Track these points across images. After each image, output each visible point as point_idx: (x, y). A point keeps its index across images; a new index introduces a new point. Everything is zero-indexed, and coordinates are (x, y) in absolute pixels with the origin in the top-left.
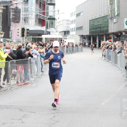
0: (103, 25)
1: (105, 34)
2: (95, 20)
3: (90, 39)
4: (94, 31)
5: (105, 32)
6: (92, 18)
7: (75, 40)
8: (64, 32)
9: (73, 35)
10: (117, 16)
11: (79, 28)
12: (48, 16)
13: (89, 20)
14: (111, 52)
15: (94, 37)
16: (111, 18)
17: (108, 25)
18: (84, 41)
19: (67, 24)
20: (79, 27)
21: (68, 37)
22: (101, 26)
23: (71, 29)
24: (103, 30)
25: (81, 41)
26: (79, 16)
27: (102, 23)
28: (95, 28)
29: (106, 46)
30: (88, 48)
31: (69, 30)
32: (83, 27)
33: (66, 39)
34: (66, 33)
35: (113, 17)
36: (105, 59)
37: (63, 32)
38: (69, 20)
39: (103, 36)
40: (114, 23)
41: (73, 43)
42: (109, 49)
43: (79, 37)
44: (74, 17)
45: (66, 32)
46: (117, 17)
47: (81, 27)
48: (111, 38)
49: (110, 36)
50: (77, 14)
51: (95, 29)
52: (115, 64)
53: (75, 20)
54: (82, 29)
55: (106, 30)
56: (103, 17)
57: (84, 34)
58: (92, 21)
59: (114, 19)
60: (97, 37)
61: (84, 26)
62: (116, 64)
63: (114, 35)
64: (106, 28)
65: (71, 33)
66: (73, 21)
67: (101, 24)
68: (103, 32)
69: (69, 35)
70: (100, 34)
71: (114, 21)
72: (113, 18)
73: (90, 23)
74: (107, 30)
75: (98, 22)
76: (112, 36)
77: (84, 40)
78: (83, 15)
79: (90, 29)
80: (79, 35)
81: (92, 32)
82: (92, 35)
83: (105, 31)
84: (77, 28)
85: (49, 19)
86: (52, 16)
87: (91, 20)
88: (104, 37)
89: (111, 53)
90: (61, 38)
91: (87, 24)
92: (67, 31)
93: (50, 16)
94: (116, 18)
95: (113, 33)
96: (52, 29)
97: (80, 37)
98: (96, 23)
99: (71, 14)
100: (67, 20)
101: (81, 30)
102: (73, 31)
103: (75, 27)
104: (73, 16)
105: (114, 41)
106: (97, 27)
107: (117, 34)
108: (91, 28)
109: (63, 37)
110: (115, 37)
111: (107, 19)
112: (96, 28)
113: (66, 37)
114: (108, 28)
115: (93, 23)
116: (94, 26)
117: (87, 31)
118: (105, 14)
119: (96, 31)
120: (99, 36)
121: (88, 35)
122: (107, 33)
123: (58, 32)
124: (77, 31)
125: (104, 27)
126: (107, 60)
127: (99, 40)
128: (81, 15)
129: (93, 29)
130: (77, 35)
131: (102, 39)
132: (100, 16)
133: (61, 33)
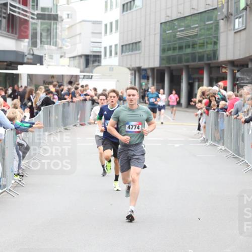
0: (203, 37)
1: (209, 64)
3: (161, 81)
4: (175, 56)
5: (209, 59)
6: (168, 16)
7: (118, 81)
8: (83, 57)
9: (111, 69)
10: (245, 9)
11: (131, 46)
12: (37, 9)
13: (161, 24)
15: (174, 74)
16: (228, 17)
17: (217, 38)
19: (93, 33)
20: (129, 44)
21: (97, 72)
22: (196, 39)
23: (105, 48)
24: (200, 52)
25: (135, 85)
26: (130, 9)
27: (199, 33)
28: (177, 46)
31: (101, 52)
32: (142, 44)
33: (91, 78)
34: (91, 60)
35: (233, 13)
37: (80, 56)
38: (99, 23)
39: (200, 70)
40: (235, 33)
43: (129, 72)
44: (115, 14)
45: (91, 59)
46: (244, 13)
47: (136, 43)
48: (224, 78)
49: (224, 70)
50: (124, 5)
51: (177, 51)
53: (117, 22)
54: (139, 50)
55: (212, 52)
56: (204, 14)
57: (145, 65)
58: (168, 24)
59: (237, 21)
60: (182, 74)
61: (145, 39)
63: (235, 68)
64: (209, 46)
65: (104, 61)
66: (111, 24)
67: (196, 35)
68: (201, 58)
69: (98, 66)
70: (191, 64)
71: (237, 27)
72: (233, 18)
73: (163, 31)
74: (215, 54)
76: (228, 71)
77: (144, 83)
78: (141, 7)
79: (163, 50)
80: (129, 66)
81: (169, 59)
82: (169, 68)
83: (208, 55)
84: (122, 46)
86: (48, 8)
88: (203, 74)
89: (225, 122)
91: (155, 34)
92: (95, 56)
93: (43, 9)
94: (243, 15)
95: (233, 63)
97: (132, 74)
98: (180, 31)
99: (106, 2)
100: (94, 22)
101: (134, 52)
102: (111, 54)
103: (117, 42)
104: (111, 8)
105: (234, 85)
106: (184, 44)
108: (166, 47)
109: (81, 72)
110: (238, 75)
112: (181, 48)
113: (89, 73)
114: (215, 46)
115: (171, 31)
116: (174, 41)
117: (154, 56)
118: (209, 5)
119: (181, 55)
120: (190, 70)
121: (156, 68)
122: (214, 61)
123: (65, 57)
124: (123, 54)
125: (205, 44)
126: (211, 143)
127: (190, 81)
128: (136, 7)
129: (172, 49)
130: (122, 66)
131: (197, 80)
132: (194, 9)
133: (74, 60)
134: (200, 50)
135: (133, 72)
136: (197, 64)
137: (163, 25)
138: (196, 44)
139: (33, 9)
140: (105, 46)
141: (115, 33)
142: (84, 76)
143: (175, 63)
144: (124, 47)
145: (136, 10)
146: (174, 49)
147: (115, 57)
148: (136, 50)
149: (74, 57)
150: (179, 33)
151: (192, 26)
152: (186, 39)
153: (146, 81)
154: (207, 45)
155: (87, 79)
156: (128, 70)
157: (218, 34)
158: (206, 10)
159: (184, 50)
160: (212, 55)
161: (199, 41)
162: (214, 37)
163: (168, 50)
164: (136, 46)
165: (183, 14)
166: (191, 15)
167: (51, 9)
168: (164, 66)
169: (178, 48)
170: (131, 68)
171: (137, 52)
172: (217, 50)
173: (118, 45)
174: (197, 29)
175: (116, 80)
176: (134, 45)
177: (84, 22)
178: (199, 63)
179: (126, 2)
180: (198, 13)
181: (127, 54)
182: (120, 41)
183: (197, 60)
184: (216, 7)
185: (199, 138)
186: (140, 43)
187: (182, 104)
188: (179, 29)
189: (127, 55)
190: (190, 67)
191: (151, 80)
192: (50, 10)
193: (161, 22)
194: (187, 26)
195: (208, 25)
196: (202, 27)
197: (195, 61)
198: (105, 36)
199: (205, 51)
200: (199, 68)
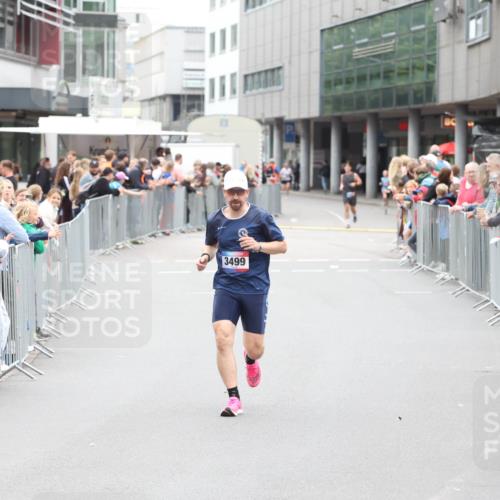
0: (406, 57)
1: (417, 112)
2: (353, 30)
3: (323, 144)
4: (350, 95)
5: (418, 100)
6: (337, 16)
7: (237, 146)
8: (168, 100)
9: (224, 122)
11: (263, 75)
12: (75, 6)
13: (322, 31)
14: (447, 219)
15: (349, 130)
16: (455, 17)
17: (433, 56)
18: (289, 156)
19: (187, 51)
20: (259, 73)
21: (195, 128)
22: (392, 62)
23: (212, 81)
24: (403, 86)
25: (271, 156)
26: (261, 3)
27: (398, 47)
28: (355, 75)
29: (419, 181)
30: (313, 193)
31: (203, 89)
32: (286, 68)
33: (185, 141)
34: (184, 105)
35: (465, 8)
36: (412, 264)
37: (163, 98)
38: (200, 31)
39: (400, 123)
40: (470, 47)
41: (223, 163)
42: (435, 204)
43: (259, 128)
44: (231, 12)
45: (184, 103)
46: (487, 8)
47: (273, 70)
48: (446, 137)
49: (448, 123)
51: (355, 85)
52: (472, 291)
53: (234, 28)
54: (279, 84)
55: (423, 87)
56: (405, 12)
57: (291, 114)
58: (336, 31)
59: (472, 23)
60: (365, 131)
61: (290, 62)
62: (477, 290)
63: (469, 118)
64: (418, 73)
65: (211, 107)
66: (223, 32)
67: (393, 53)
68: (402, 99)
69: (199, 116)
70: (384, 110)
71: (472, 35)
72: (464, 17)
73: (326, 47)
74: (430, 90)
75: (376, 38)
76: (456, 125)
77: (290, 146)
79: (327, 84)
80: (259, 116)
81: (337, 102)
82: (339, 118)
83: (415, 93)
84: (246, 76)
85: (80, 20)
86: (97, 4)
87: (331, 29)
88: (406, 130)
89: (451, 225)
90: (155, 138)
91: (310, 53)
92: (191, 97)
93: (87, 6)
94: (486, 11)
95: (465, 108)
97: (264, 132)
98: (360, 46)
100: (190, 30)
101: (269, 89)
102: (223, 93)
103: (235, 69)
105: (468, 151)
106: (368, 73)
107: (485, 112)
108: (332, 78)
109: (164, 129)
110: (476, 131)
111: (427, 19)
112: (362, 79)
113: (180, 130)
114: (431, 75)
115: (341, 46)
116: (347, 66)
117: (309, 96)
119: (362, 92)
120: (381, 122)
121: (313, 119)
122: (428, 104)
124: (248, 92)
125: (410, 71)
126: (424, 266)
127: (381, 145)
129: (344, 81)
130: (247, 116)
131: (394, 142)
133: (150, 105)
134: (401, 82)
135: (268, 127)
136: (394, 110)
137: (326, 35)
138: (392, 71)
139: (67, 4)
140: (211, 77)
141: (232, 50)
142: (171, 136)
143: (351, 110)
144: (250, 79)
145: (273, 5)
146: (349, 81)
147: (231, 98)
148: (273, 84)
149: (152, 99)
150: (357, 50)
151: (384, 36)
152: (372, 62)
153: (294, 145)
154: (413, 73)
155: (177, 142)
156: (257, 125)
157: (435, 50)
158: (412, 2)
159: (368, 82)
160: (424, 93)
161: (398, 65)
162: (429, 57)
163: (336, 84)
164: (273, 75)
165: (366, 13)
166: (381, 14)
167: (104, 4)
168: (329, 113)
169: (356, 80)
170: (263, 121)
171: (275, 88)
172: (434, 82)
173: (238, 75)
174: (393, 41)
175: (233, 144)
176: (269, 74)
177: (168, 31)
178: (398, 108)
180: (396, 9)
181: (254, 91)
182: (241, 64)
183: (394, 102)
185: (400, 258)
186: (281, 72)
188: (358, 42)
189: (255, 95)
190: (380, 116)
191: (303, 142)
192: (101, 7)
193: (323, 28)
194: (373, 36)
195: (415, 32)
196: (403, 37)
197: (391, 105)
198: (211, 56)
199: (410, 85)
200: (398, 119)
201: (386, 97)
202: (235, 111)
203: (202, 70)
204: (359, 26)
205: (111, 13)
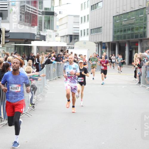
0: (138, 24)
1: (141, 40)
3: (113, 50)
4: (121, 35)
5: (141, 37)
6: (118, 12)
7: (89, 50)
8: (69, 36)
9: (85, 43)
11: (96, 29)
12: (42, 9)
13: (113, 17)
15: (121, 45)
17: (146, 24)
19: (74, 22)
20: (95, 29)
21: (76, 45)
22: (134, 26)
23: (81, 31)
26: (96, 9)
28: (123, 29)
31: (79, 33)
33: (73, 48)
34: (73, 38)
37: (67, 36)
38: (78, 16)
39: (136, 43)
43: (95, 45)
44: (87, 11)
45: (73, 37)
47: (99, 28)
50: (92, 6)
53: (88, 15)
54: (101, 32)
55: (143, 33)
56: (138, 11)
57: (104, 41)
60: (126, 46)
61: (104, 26)
64: (142, 29)
65: (81, 39)
66: (85, 17)
67: (134, 23)
68: (137, 37)
69: (77, 41)
70: (131, 40)
73: (114, 21)
74: (145, 34)
75: (129, 19)
78: (101, 7)
79: (115, 32)
80: (95, 41)
81: (118, 37)
82: (118, 42)
83: (141, 35)
84: (91, 30)
86: (48, 8)
87: (116, 16)
88: (138, 45)
90: (65, 47)
91: (110, 23)
92: (75, 36)
93: (46, 9)
96: (48, 30)
97: (96, 46)
99: (82, 4)
100: (75, 16)
101: (98, 33)
102: (85, 35)
103: (88, 27)
104: (85, 8)
106: (127, 29)
108: (116, 30)
109: (67, 45)
111: (144, 14)
112: (125, 31)
113: (72, 45)
114: (145, 30)
115: (119, 21)
116: (121, 27)
117: (109, 35)
118: (141, 5)
119: (125, 34)
120: (130, 43)
121: (111, 42)
122: (144, 38)
123: (58, 36)
124: (92, 34)
125: (139, 28)
126: (143, 85)
127: (130, 50)
128: (99, 7)
129: (120, 31)
130: (91, 41)
131: (134, 49)
132: (132, 8)
133: (63, 38)
134: (136, 32)
135: (98, 44)
136: (134, 40)
139: (40, 8)
140: (81, 30)
141: (87, 22)
142: (69, 47)
143: (122, 39)
144: (92, 30)
145: (99, 9)
147: (87, 36)
149: (63, 36)
150: (124, 22)
151: (131, 18)
152: (128, 25)
153: (105, 50)
154: (140, 29)
155: (71, 49)
156: (95, 44)
157: (146, 22)
158: (139, 8)
159: (127, 31)
161: (135, 27)
162: (144, 24)
163: (117, 32)
164: (99, 30)
166: (131, 12)
167: (50, 9)
168: (115, 41)
169: (123, 31)
170: (96, 43)
171: (100, 33)
172: (146, 32)
173: (89, 29)
174: (134, 20)
175: (88, 49)
176: (98, 29)
177: (69, 16)
178: (135, 39)
179: (93, 4)
180: (135, 10)
181: (94, 34)
182: (90, 26)
184: (145, 7)
186: (101, 28)
187: (126, 63)
188: (124, 20)
190: (130, 41)
191: (108, 49)
192: (49, 9)
193: (113, 16)
194: (128, 18)
195: (140, 17)
196: (137, 19)
197: (133, 38)
198: (81, 24)
199: (139, 32)
200: (135, 42)
201: (132, 36)
202: (88, 40)
203: (79, 28)
204: (124, 16)
205: (52, 11)
